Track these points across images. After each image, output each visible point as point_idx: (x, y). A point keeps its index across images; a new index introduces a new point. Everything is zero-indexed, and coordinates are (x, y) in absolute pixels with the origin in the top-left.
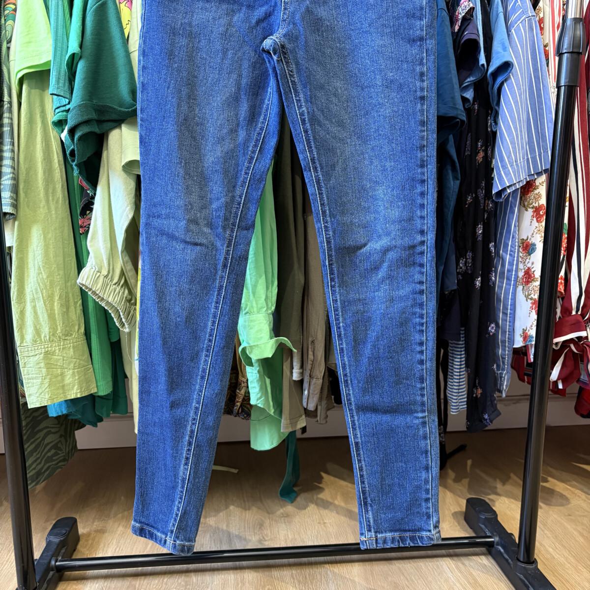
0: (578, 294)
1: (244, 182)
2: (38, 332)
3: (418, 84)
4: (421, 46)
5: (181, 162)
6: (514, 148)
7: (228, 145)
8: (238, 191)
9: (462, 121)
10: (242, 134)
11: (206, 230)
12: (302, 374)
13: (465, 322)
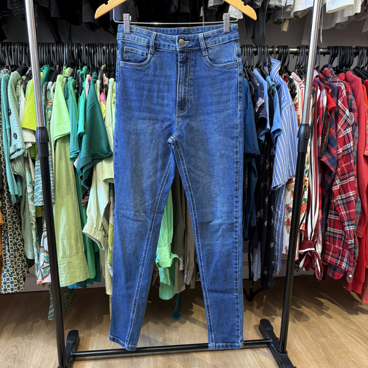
0: (311, 232)
1: (159, 194)
2: (64, 253)
3: (235, 156)
4: (236, 140)
5: (132, 188)
6: (282, 167)
7: (153, 179)
8: (157, 198)
9: (258, 155)
10: (159, 175)
11: (143, 214)
12: (184, 267)
13: (260, 239)
